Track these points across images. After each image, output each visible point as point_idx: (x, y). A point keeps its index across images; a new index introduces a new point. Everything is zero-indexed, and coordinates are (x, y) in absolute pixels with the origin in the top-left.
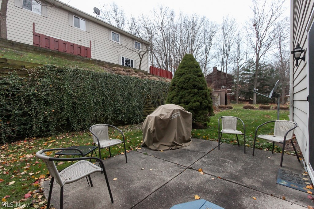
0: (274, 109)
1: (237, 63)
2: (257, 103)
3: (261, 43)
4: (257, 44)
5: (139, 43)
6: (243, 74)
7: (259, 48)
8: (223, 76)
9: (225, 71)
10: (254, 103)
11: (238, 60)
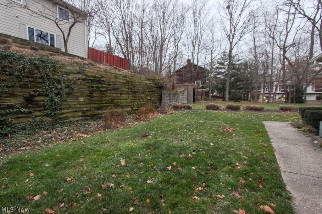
0: (245, 110)
1: (211, 55)
2: (229, 101)
3: (234, 30)
4: (231, 30)
5: (68, 10)
6: (218, 68)
7: (233, 36)
8: (193, 68)
9: (196, 62)
10: (226, 100)
11: (212, 51)
